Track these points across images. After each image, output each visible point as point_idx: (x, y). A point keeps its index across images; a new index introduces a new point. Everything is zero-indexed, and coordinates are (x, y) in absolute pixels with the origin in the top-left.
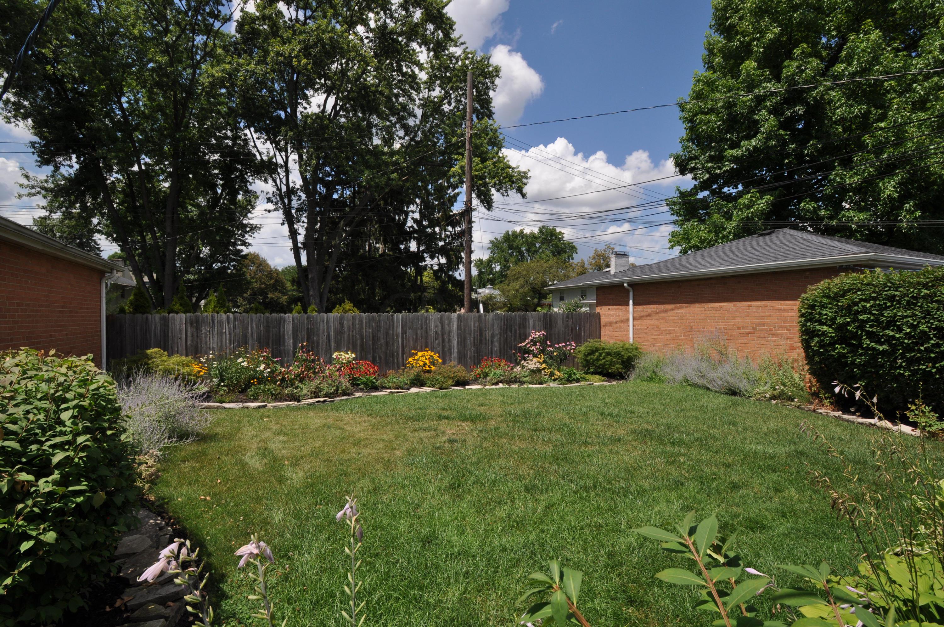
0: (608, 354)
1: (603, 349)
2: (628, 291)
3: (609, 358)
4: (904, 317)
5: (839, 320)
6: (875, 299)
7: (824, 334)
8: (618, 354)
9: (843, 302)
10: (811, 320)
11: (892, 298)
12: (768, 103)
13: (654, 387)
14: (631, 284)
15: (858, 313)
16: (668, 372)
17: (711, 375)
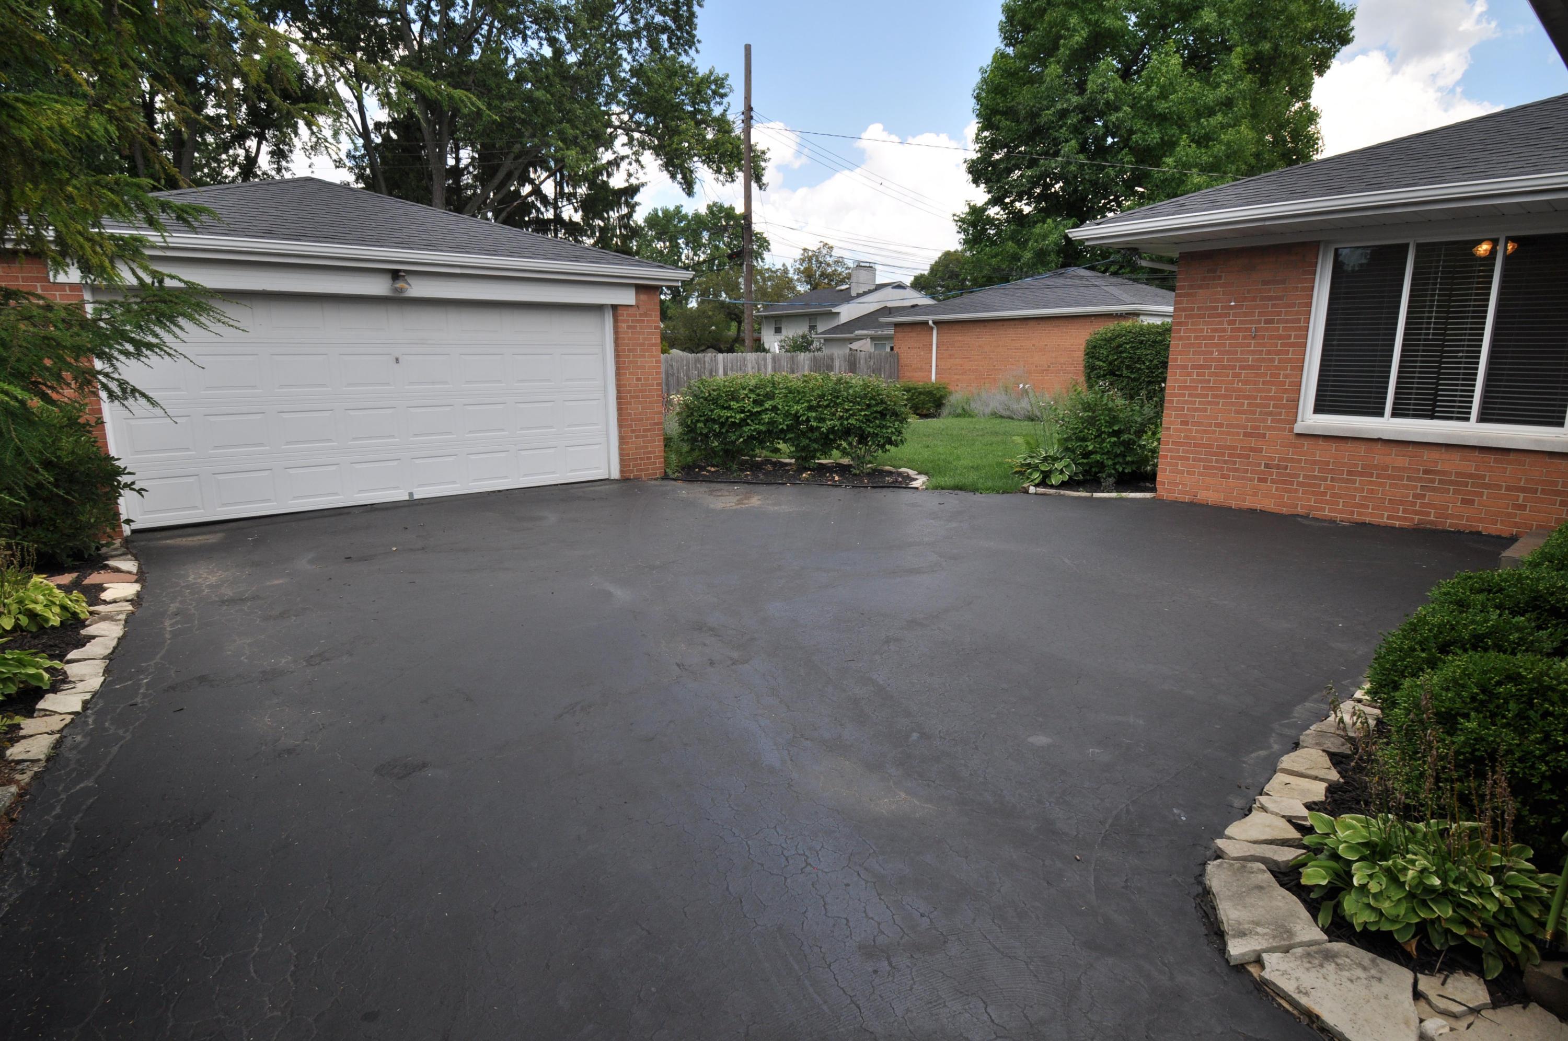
0: (920, 393)
1: (915, 389)
2: (932, 328)
3: (922, 397)
4: (1147, 355)
5: (1111, 358)
6: (1132, 342)
7: (1100, 368)
8: (930, 393)
9: (1114, 344)
10: (1092, 357)
11: (1141, 342)
12: (1069, 122)
13: (964, 422)
14: (934, 323)
15: (1121, 352)
16: (976, 406)
17: (1015, 406)
